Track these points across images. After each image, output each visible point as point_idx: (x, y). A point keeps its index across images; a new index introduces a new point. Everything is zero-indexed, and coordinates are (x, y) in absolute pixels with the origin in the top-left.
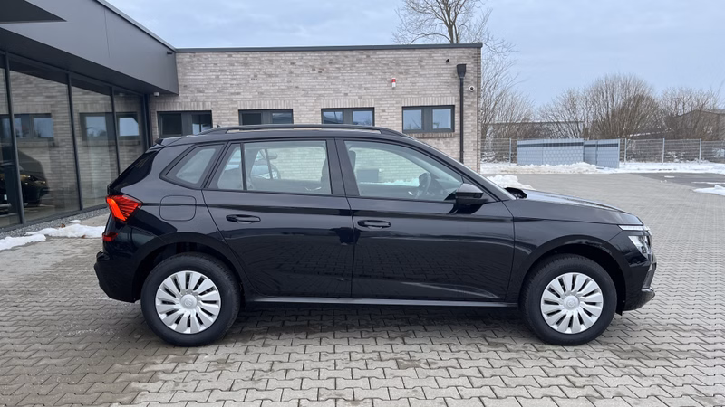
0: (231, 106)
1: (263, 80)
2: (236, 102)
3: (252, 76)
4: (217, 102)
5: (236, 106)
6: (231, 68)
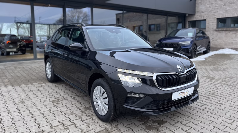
0: (214, 17)
1: (228, 5)
2: (216, 15)
3: (223, 4)
4: (208, 16)
5: (215, 17)
6: (215, 2)
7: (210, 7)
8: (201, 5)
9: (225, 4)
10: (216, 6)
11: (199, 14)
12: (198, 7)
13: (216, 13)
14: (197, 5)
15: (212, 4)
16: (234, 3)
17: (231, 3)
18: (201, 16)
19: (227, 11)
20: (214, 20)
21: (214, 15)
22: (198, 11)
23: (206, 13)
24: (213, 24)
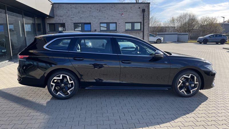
0: (71, 22)
1: (81, 13)
4: (67, 20)
5: (73, 21)
6: (71, 9)
7: (67, 12)
8: (59, 9)
9: (79, 12)
10: (72, 13)
11: (58, 18)
12: (56, 11)
13: (73, 18)
14: (54, 9)
15: (68, 10)
16: (86, 12)
17: (84, 12)
18: (60, 20)
19: (81, 18)
20: (72, 24)
21: (71, 20)
22: (56, 15)
23: (64, 17)
24: (71, 28)
